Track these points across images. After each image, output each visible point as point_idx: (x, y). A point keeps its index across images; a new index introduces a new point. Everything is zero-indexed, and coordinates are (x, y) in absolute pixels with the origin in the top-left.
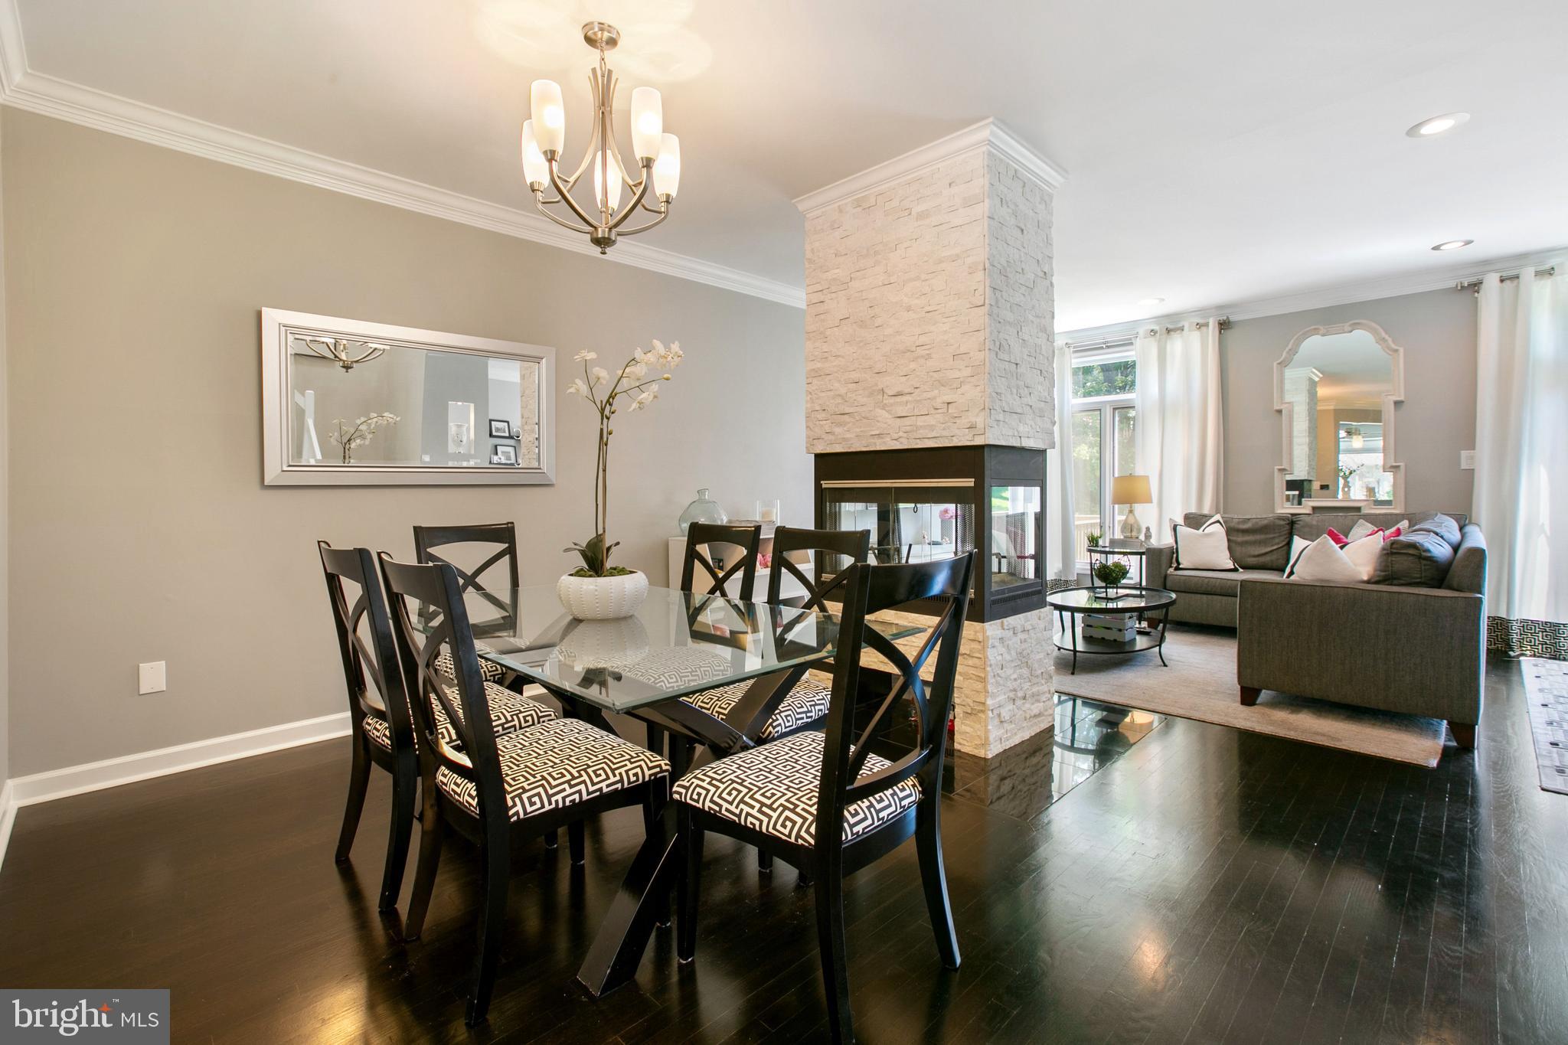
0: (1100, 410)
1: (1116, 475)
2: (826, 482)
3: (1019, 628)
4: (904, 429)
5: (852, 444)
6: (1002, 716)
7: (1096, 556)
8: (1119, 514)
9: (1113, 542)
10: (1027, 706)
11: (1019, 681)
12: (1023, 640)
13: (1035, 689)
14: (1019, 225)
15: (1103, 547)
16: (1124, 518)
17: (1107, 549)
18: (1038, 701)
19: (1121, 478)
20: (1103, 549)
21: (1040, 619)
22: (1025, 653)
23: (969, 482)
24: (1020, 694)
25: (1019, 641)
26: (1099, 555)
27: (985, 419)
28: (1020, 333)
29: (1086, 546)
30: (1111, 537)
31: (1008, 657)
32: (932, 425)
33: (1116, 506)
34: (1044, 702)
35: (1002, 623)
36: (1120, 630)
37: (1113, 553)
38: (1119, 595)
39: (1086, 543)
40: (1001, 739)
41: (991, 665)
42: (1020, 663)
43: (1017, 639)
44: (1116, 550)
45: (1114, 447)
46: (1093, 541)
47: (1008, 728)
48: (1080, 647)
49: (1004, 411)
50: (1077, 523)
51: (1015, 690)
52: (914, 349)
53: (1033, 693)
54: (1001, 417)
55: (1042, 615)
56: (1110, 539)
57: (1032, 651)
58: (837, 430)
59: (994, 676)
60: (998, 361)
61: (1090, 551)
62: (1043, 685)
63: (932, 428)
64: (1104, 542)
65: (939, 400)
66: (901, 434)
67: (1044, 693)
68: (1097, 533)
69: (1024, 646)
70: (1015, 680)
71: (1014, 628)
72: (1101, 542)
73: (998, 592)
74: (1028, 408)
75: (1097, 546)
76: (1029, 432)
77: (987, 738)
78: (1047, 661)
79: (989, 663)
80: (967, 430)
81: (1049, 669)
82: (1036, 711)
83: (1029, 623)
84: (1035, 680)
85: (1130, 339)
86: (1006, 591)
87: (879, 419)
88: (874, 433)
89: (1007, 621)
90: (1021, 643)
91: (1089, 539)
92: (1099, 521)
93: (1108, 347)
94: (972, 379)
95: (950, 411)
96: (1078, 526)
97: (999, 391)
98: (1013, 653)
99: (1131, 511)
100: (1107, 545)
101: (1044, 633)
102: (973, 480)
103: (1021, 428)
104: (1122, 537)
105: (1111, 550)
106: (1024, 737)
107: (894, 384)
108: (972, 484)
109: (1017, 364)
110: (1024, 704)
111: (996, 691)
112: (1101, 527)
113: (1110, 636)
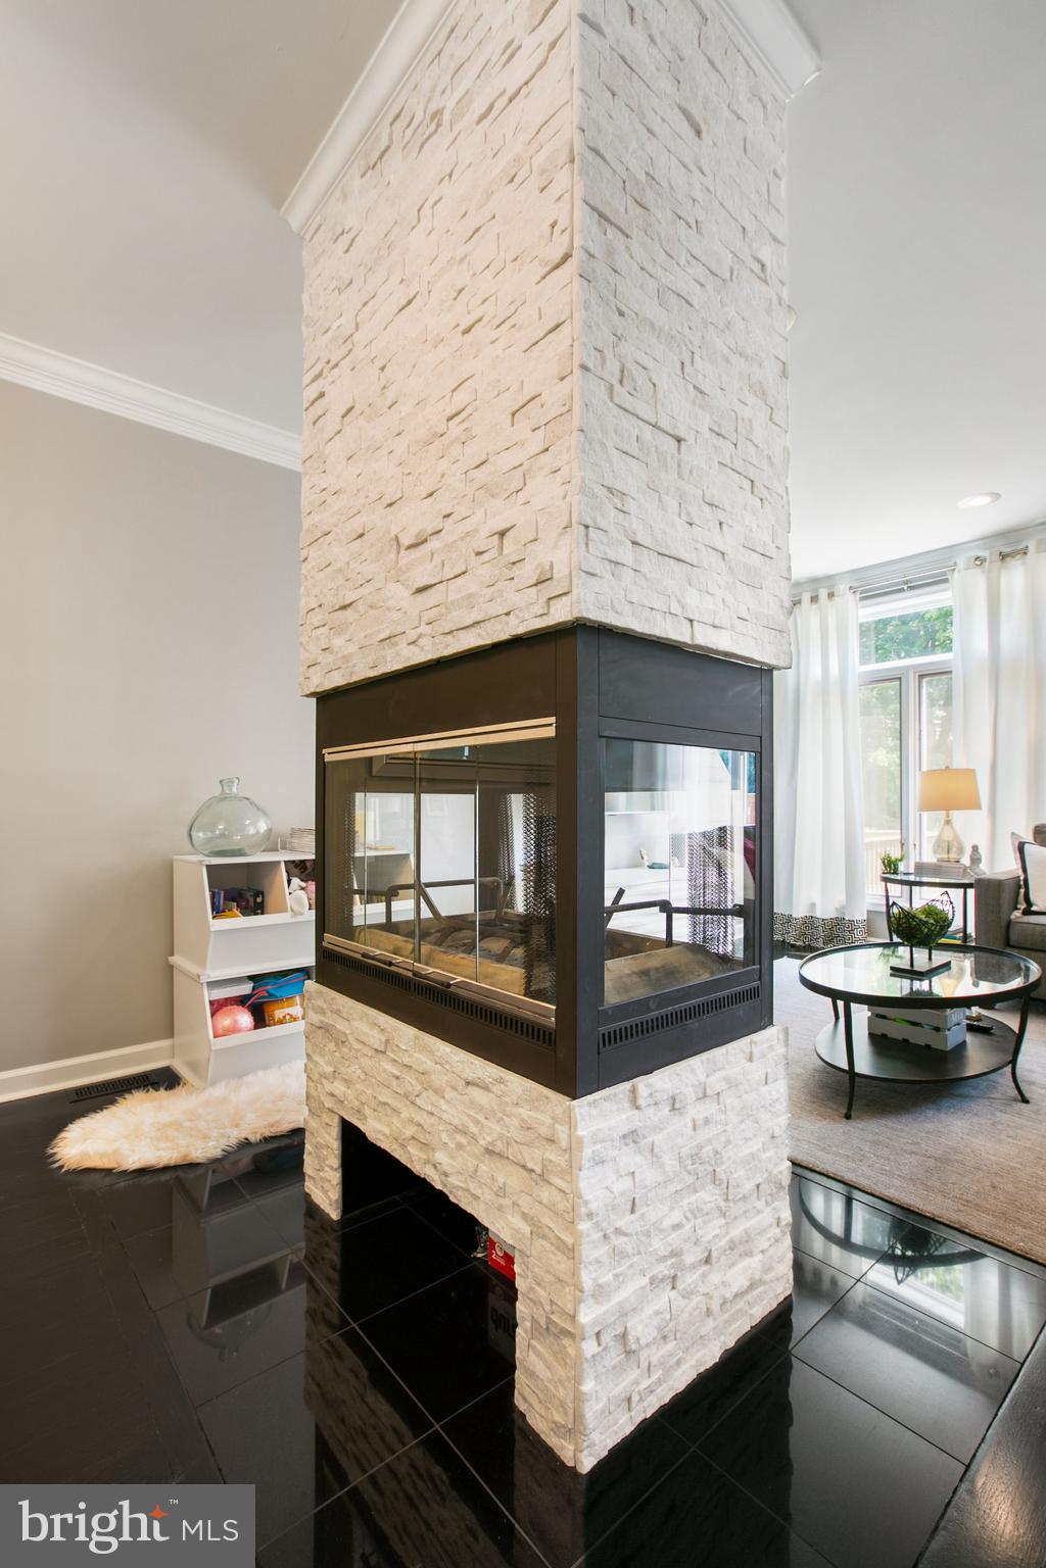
0: (900, 678)
1: (924, 769)
2: (330, 750)
3: (689, 1094)
4: (425, 619)
5: (354, 666)
6: (631, 1338)
7: (895, 890)
8: (929, 829)
9: (921, 868)
10: (715, 1278)
11: (688, 1226)
12: (700, 1122)
13: (736, 1231)
14: (685, 105)
15: (905, 874)
16: (936, 833)
17: (912, 878)
18: (749, 1254)
19: (931, 772)
20: (905, 878)
21: (751, 1059)
22: (707, 1151)
23: (543, 728)
24: (692, 1256)
25: (690, 1125)
26: (900, 886)
27: (571, 552)
28: (688, 368)
29: (879, 873)
30: (918, 860)
31: (650, 1176)
32: (470, 596)
33: (925, 815)
34: (762, 1252)
35: (634, 1091)
36: (937, 1029)
37: (920, 884)
38: (934, 965)
39: (880, 867)
40: (629, 1400)
41: (590, 1216)
42: (690, 1180)
43: (683, 1123)
44: (925, 879)
45: (920, 731)
46: (890, 866)
47: (654, 1360)
48: (864, 1064)
49: (634, 543)
50: (867, 840)
51: (675, 1254)
52: (442, 428)
53: (732, 1241)
54: (626, 554)
55: (756, 1050)
56: (916, 863)
57: (728, 1142)
58: (338, 642)
59: (605, 1237)
60: (616, 410)
61: (886, 880)
62: (759, 1212)
63: (470, 600)
64: (907, 866)
65: (485, 531)
66: (424, 629)
67: (762, 1232)
68: (895, 854)
69: (704, 1134)
70: (677, 1227)
71: (673, 1099)
72: (902, 867)
73: (622, 1010)
74: (715, 556)
75: (895, 873)
76: (715, 613)
77: (578, 1417)
78: (770, 1153)
79: (584, 1210)
80: (534, 589)
81: (775, 1172)
82: (740, 1283)
83: (719, 1074)
84: (736, 1209)
85: (944, 574)
86: (652, 1006)
87: (391, 602)
88: (382, 636)
89: (648, 1086)
90: (695, 1129)
91: (884, 863)
92: (899, 837)
93: (911, 588)
94: (546, 458)
95: (504, 553)
96: (870, 845)
97: (618, 485)
98: (670, 1162)
99: (948, 822)
100: (912, 870)
101: (764, 1089)
102: (553, 720)
103: (692, 599)
104: (934, 860)
105: (918, 879)
106: (702, 1364)
107: (414, 518)
108: (551, 732)
109: (679, 440)
110: (704, 1276)
111: (609, 1277)
112: (902, 845)
113: (919, 1037)
